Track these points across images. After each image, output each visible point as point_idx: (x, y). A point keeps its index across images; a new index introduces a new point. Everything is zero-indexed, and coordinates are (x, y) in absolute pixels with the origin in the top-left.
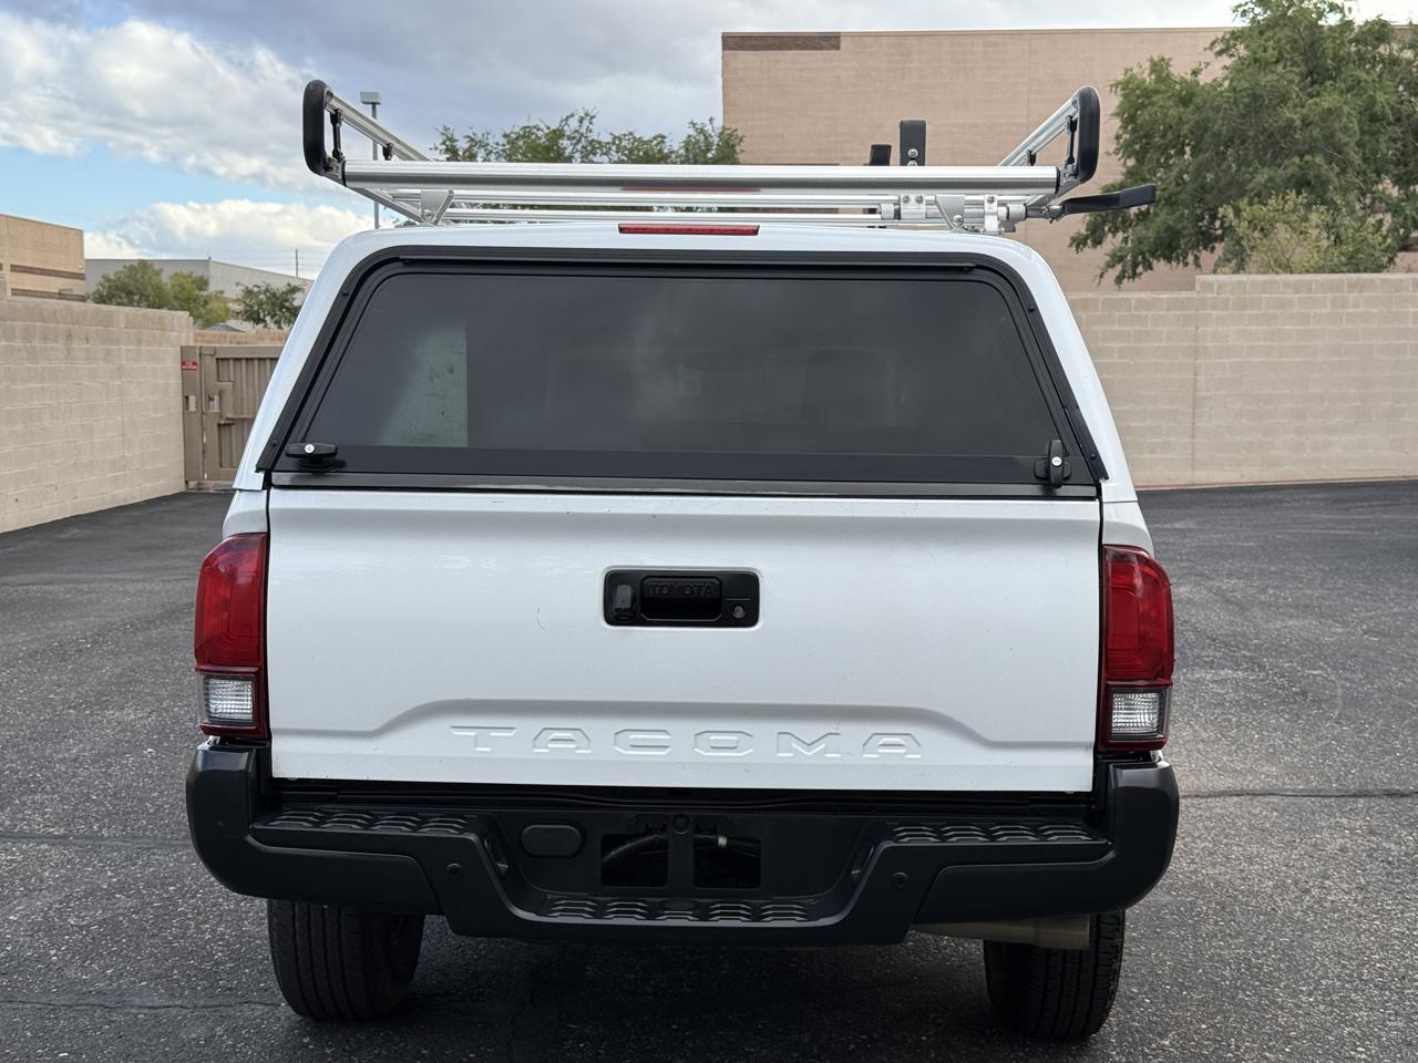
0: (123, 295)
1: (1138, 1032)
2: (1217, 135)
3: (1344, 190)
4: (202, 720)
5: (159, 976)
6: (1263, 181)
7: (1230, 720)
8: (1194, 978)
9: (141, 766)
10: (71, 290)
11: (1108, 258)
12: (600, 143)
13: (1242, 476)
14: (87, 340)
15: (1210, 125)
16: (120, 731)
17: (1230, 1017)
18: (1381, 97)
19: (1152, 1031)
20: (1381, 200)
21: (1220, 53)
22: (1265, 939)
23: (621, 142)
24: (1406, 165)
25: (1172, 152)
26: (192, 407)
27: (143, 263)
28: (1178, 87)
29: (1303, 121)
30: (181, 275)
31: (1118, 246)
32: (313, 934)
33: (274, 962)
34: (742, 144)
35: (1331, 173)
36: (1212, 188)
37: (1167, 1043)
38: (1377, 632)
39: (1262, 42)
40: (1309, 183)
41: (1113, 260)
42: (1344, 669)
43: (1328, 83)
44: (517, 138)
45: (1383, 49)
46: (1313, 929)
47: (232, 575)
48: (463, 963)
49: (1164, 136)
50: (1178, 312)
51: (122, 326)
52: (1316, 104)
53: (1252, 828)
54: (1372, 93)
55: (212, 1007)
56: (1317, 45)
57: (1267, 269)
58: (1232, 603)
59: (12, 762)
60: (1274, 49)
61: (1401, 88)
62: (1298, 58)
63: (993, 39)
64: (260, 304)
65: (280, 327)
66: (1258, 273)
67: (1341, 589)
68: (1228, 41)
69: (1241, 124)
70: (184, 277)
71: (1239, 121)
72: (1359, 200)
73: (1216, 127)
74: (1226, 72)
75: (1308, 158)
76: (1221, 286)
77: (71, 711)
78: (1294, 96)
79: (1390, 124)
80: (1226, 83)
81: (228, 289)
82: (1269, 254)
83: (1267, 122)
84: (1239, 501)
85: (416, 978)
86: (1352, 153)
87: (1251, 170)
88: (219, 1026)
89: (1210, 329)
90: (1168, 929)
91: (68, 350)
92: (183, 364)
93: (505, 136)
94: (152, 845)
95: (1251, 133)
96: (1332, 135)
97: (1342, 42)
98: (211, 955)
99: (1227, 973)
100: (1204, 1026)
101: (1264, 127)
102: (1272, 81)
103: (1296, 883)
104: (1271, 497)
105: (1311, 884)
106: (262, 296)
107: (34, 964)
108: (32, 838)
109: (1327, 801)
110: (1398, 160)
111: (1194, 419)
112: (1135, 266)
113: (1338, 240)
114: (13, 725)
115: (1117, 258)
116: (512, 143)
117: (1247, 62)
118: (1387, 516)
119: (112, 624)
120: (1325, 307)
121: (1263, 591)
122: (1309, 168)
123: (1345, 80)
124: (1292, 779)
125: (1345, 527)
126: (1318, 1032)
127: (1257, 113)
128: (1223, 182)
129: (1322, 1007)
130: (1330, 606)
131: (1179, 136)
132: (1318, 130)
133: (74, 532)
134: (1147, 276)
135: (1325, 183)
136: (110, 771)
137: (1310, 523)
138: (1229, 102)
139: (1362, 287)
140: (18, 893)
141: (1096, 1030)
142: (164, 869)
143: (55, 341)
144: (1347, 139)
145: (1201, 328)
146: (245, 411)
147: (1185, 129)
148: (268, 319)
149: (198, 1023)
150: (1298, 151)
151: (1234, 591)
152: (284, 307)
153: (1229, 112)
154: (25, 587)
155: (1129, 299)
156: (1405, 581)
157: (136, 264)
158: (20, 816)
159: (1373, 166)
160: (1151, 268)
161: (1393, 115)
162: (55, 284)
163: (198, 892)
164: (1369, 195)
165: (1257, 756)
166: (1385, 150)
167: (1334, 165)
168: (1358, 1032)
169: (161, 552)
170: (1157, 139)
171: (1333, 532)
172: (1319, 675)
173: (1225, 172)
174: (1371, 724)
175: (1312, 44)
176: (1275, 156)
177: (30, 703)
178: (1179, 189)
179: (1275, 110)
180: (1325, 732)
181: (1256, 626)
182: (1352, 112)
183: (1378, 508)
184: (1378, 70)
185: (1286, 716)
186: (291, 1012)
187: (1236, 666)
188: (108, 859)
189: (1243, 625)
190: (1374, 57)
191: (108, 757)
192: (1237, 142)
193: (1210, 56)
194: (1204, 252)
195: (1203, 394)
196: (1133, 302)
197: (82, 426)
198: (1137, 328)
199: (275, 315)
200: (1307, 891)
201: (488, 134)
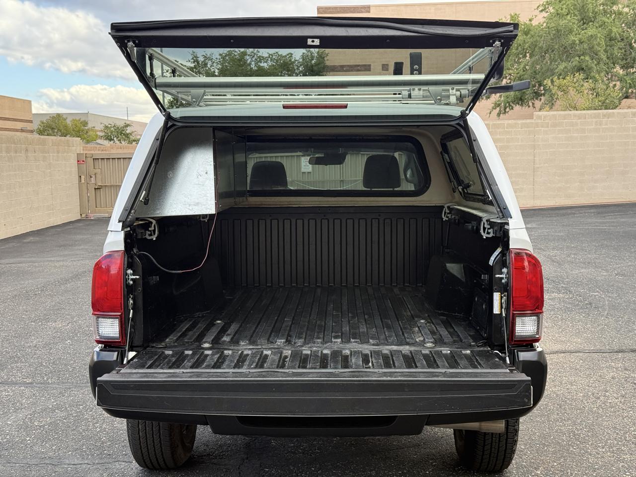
0: (50, 130)
1: (525, 467)
2: (541, 48)
3: (599, 72)
4: (96, 337)
5: (77, 449)
6: (562, 68)
7: (558, 318)
8: (550, 441)
9: (65, 349)
10: (27, 128)
11: (493, 105)
12: (263, 57)
13: (556, 203)
14: (35, 152)
15: (538, 44)
16: (55, 332)
17: (567, 459)
18: (614, 30)
19: (532, 467)
20: (615, 76)
21: (542, 11)
22: (581, 421)
23: (272, 57)
24: (626, 60)
25: (521, 56)
26: (83, 181)
27: (58, 115)
28: (523, 27)
29: (580, 41)
30: (75, 120)
31: (497, 100)
32: (147, 431)
33: (129, 441)
34: (328, 57)
35: (592, 64)
36: (539, 72)
37: (539, 472)
38: (622, 275)
39: (561, 6)
40: (583, 69)
41: (495, 106)
42: (608, 292)
43: (591, 23)
44: (226, 56)
45: (615, 8)
46: (602, 416)
47: (108, 269)
48: (215, 440)
49: (517, 49)
50: (526, 129)
51: (51, 145)
52: (585, 33)
53: (571, 368)
54: (611, 28)
55: (101, 464)
56: (585, 6)
57: (566, 109)
58: (555, 262)
59: (6, 348)
60: (566, 9)
61: (623, 25)
62: (577, 13)
63: (439, 6)
64: (112, 132)
65: (121, 143)
66: (562, 110)
67: (605, 254)
68: (545, 5)
69: (552, 43)
70: (77, 121)
71: (551, 41)
72: (606, 76)
73: (541, 44)
74: (544, 19)
75: (582, 57)
76: (545, 117)
77: (33, 323)
78: (575, 30)
79: (618, 42)
80: (545, 24)
81: (97, 126)
82: (567, 101)
83: (564, 42)
84: (555, 214)
85: (194, 448)
86: (602, 55)
87: (557, 63)
88: (105, 473)
89: (541, 136)
90: (536, 417)
91: (27, 157)
92: (78, 161)
93: (220, 55)
94: (71, 387)
95: (556, 47)
96: (593, 47)
97: (597, 5)
98: (100, 439)
99: (564, 438)
100: (555, 464)
101: (562, 44)
102: (565, 23)
103: (593, 394)
104: (570, 212)
105: (600, 394)
106: (112, 129)
107: (19, 444)
108: (17, 384)
109: (604, 354)
110: (623, 58)
111: (534, 177)
112: (505, 108)
113: (598, 95)
114: (6, 331)
115: (497, 105)
116: (224, 58)
117: (554, 15)
118: (623, 220)
119: (50, 282)
120: (592, 125)
121: (569, 256)
122: (583, 62)
123: (598, 22)
124: (588, 344)
125: (604, 225)
126: (608, 466)
127: (559, 38)
128: (544, 69)
129: (609, 454)
130: (599, 262)
131: (524, 49)
132: (587, 45)
133: (31, 239)
134: (511, 112)
135: (590, 69)
136: (51, 351)
137: (587, 224)
138: (546, 33)
139: (609, 116)
140: (11, 411)
141: (507, 468)
142: (78, 398)
143: (21, 152)
144: (600, 49)
145: (536, 136)
146: (107, 182)
147: (527, 46)
148: (115, 139)
149: (95, 471)
150: (578, 54)
151: (556, 256)
152: (122, 133)
153: (546, 37)
154: (10, 265)
155: (504, 124)
156: (633, 250)
157: (55, 115)
158: (11, 374)
159: (612, 61)
160: (512, 109)
161: (620, 37)
162: (19, 125)
163: (93, 409)
164: (610, 74)
165: (571, 334)
166: (617, 54)
167: (594, 60)
168: (626, 465)
169: (70, 247)
170: (514, 51)
171: (598, 228)
172: (597, 295)
173: (545, 65)
174: (622, 318)
175: (583, 6)
176: (567, 57)
177: (14, 320)
178: (524, 73)
179: (567, 36)
180: (601, 322)
181: (567, 273)
182: (602, 36)
183: (618, 216)
184: (613, 17)
185: (583, 315)
186: (137, 465)
187: (559, 292)
188: (52, 394)
189: (561, 272)
190: (611, 12)
191: (50, 345)
192: (550, 51)
193: (537, 12)
194: (536, 101)
195: (538, 166)
196: (505, 125)
197: (33, 191)
198: (507, 137)
199: (118, 137)
200: (598, 398)
201: (213, 54)
